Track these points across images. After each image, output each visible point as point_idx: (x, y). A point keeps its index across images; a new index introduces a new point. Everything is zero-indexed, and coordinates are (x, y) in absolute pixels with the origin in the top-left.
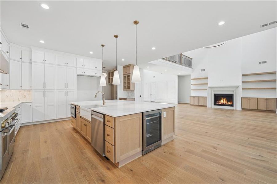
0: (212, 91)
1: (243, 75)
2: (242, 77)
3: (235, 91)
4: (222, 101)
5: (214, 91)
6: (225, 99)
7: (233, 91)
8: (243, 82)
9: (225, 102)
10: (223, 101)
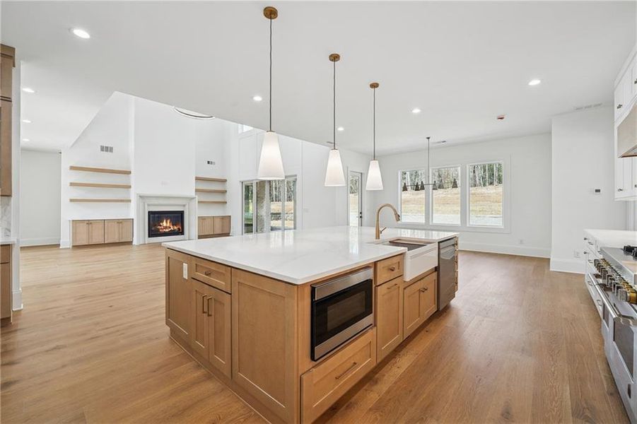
0: (146, 206)
1: (197, 179)
2: (196, 182)
3: (187, 206)
4: (164, 224)
5: (149, 205)
6: (168, 221)
7: (184, 206)
8: (197, 191)
9: (168, 225)
10: (167, 222)
